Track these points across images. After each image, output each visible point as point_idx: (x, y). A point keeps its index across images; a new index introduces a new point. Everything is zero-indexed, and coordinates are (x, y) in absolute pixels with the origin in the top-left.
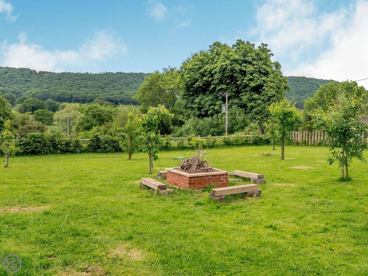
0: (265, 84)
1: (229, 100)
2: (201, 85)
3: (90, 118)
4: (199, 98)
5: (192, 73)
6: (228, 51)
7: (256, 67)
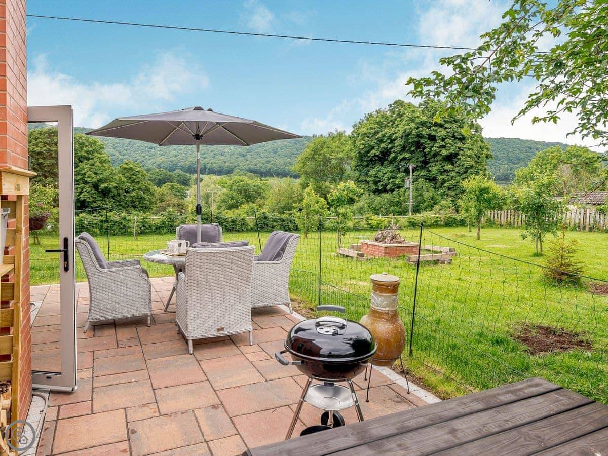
0: (461, 152)
1: (413, 172)
2: (377, 154)
3: (235, 193)
4: (375, 169)
5: (367, 138)
6: (414, 112)
7: (449, 131)
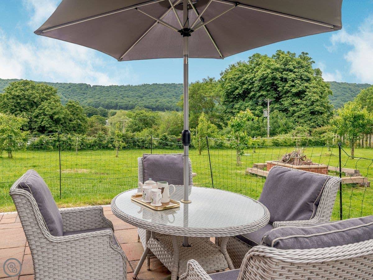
0: (308, 90)
1: (270, 104)
2: (240, 93)
3: (137, 122)
4: (239, 104)
5: (233, 81)
6: (269, 61)
7: (297, 74)
